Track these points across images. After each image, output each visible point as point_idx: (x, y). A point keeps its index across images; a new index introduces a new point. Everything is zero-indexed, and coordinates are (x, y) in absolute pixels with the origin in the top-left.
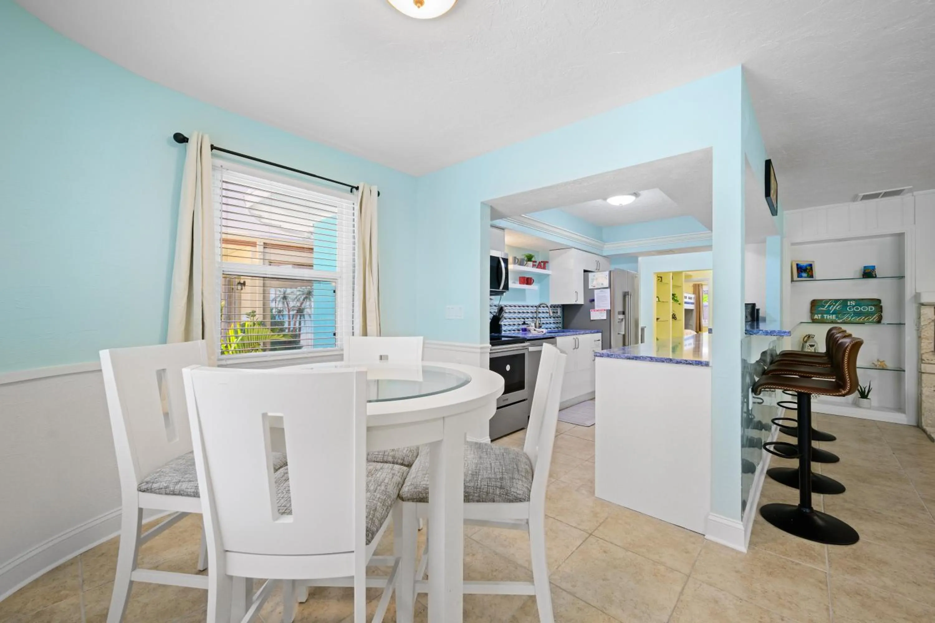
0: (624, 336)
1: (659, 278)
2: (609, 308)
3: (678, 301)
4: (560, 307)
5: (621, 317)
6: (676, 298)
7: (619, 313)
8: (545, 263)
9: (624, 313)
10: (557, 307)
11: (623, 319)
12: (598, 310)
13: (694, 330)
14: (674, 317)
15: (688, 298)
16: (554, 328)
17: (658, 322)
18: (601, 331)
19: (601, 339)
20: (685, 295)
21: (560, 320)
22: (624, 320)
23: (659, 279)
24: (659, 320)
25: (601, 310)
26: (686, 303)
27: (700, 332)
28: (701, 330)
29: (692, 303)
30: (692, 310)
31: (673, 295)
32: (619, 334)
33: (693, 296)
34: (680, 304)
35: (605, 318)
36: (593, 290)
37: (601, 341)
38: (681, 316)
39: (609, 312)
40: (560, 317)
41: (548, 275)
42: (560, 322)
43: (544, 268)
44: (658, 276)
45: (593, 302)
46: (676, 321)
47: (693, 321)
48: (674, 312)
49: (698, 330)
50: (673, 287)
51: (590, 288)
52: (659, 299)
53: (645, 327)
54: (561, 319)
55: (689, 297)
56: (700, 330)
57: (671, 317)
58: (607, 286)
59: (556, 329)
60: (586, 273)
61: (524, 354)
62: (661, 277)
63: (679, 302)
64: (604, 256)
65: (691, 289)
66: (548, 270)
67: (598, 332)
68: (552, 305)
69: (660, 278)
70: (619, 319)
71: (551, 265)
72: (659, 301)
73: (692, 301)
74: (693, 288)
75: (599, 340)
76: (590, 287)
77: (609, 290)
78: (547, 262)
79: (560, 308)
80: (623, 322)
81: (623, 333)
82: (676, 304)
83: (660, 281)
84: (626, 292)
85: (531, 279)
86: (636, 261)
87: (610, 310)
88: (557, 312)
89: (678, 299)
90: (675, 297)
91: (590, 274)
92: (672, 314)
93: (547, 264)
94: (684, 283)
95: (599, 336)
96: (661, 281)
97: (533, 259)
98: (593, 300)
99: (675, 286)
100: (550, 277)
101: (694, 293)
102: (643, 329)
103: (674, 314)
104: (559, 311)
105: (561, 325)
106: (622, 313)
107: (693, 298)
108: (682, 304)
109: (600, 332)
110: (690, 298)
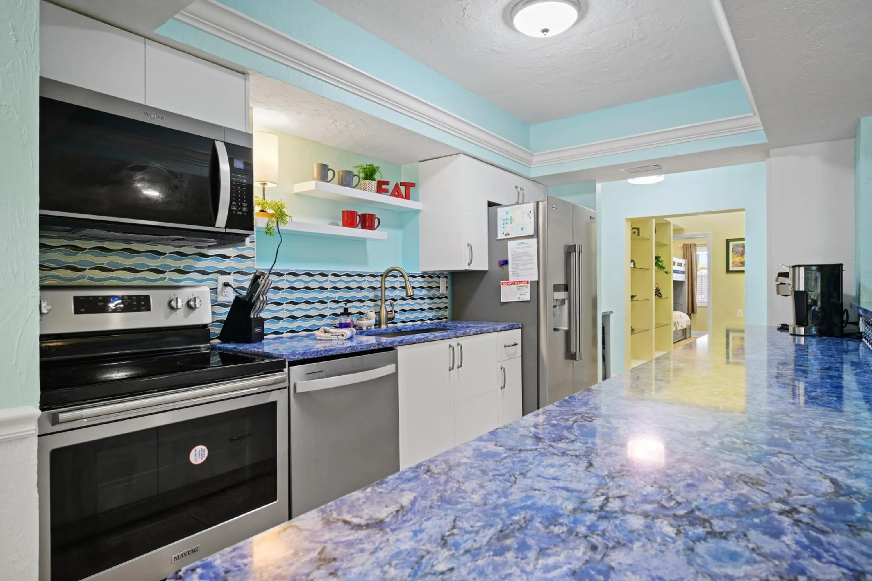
0: (568, 334)
1: (634, 230)
2: (537, 279)
3: (664, 268)
4: (446, 277)
5: (562, 295)
6: (660, 264)
7: (556, 288)
8: (408, 185)
9: (566, 288)
10: (439, 277)
11: (563, 300)
12: (514, 283)
13: (684, 312)
14: (658, 294)
15: (676, 264)
16: (430, 319)
17: (633, 302)
18: (520, 326)
19: (519, 343)
20: (675, 259)
21: (446, 303)
22: (567, 302)
23: (634, 233)
24: (634, 299)
25: (521, 282)
26: (676, 272)
27: (692, 315)
28: (695, 311)
29: (683, 272)
30: (682, 283)
31: (657, 258)
32: (555, 330)
33: (683, 261)
34: (666, 272)
35: (527, 298)
36: (504, 241)
37: (519, 346)
38: (669, 292)
39: (535, 286)
40: (446, 297)
41: (418, 211)
42: (446, 307)
43: (407, 197)
44: (634, 227)
45: (505, 266)
46: (661, 299)
47: (684, 300)
48: (657, 286)
49: (690, 312)
50: (656, 246)
51: (499, 238)
52: (634, 264)
53: (612, 312)
54: (446, 300)
55: (678, 263)
56: (693, 311)
57: (654, 293)
58: (532, 233)
59: (436, 321)
60: (492, 208)
61: (273, 405)
62: (638, 229)
63: (665, 270)
64: (533, 180)
65: (681, 252)
66: (416, 200)
67: (512, 328)
68: (425, 273)
69: (636, 231)
70: (557, 300)
71: (421, 190)
72: (635, 267)
73: (682, 269)
74: (682, 250)
75: (516, 344)
76: (500, 236)
77: (535, 240)
78: (413, 185)
79: (445, 279)
80: (566, 306)
81: (566, 328)
82: (662, 273)
83: (636, 234)
84: (571, 247)
85: (372, 216)
86: (593, 190)
87: (538, 282)
88: (439, 287)
89: (664, 264)
90: (659, 261)
91: (499, 210)
92: (654, 288)
93: (411, 189)
94: (672, 241)
95: (516, 335)
96: (638, 235)
97: (378, 177)
98: (506, 263)
99: (659, 245)
100: (420, 215)
101: (684, 257)
102: (606, 317)
103: (657, 288)
104: (443, 283)
105: (447, 313)
106: (563, 287)
107: (683, 265)
108: (670, 273)
109: (519, 328)
110: (680, 265)
